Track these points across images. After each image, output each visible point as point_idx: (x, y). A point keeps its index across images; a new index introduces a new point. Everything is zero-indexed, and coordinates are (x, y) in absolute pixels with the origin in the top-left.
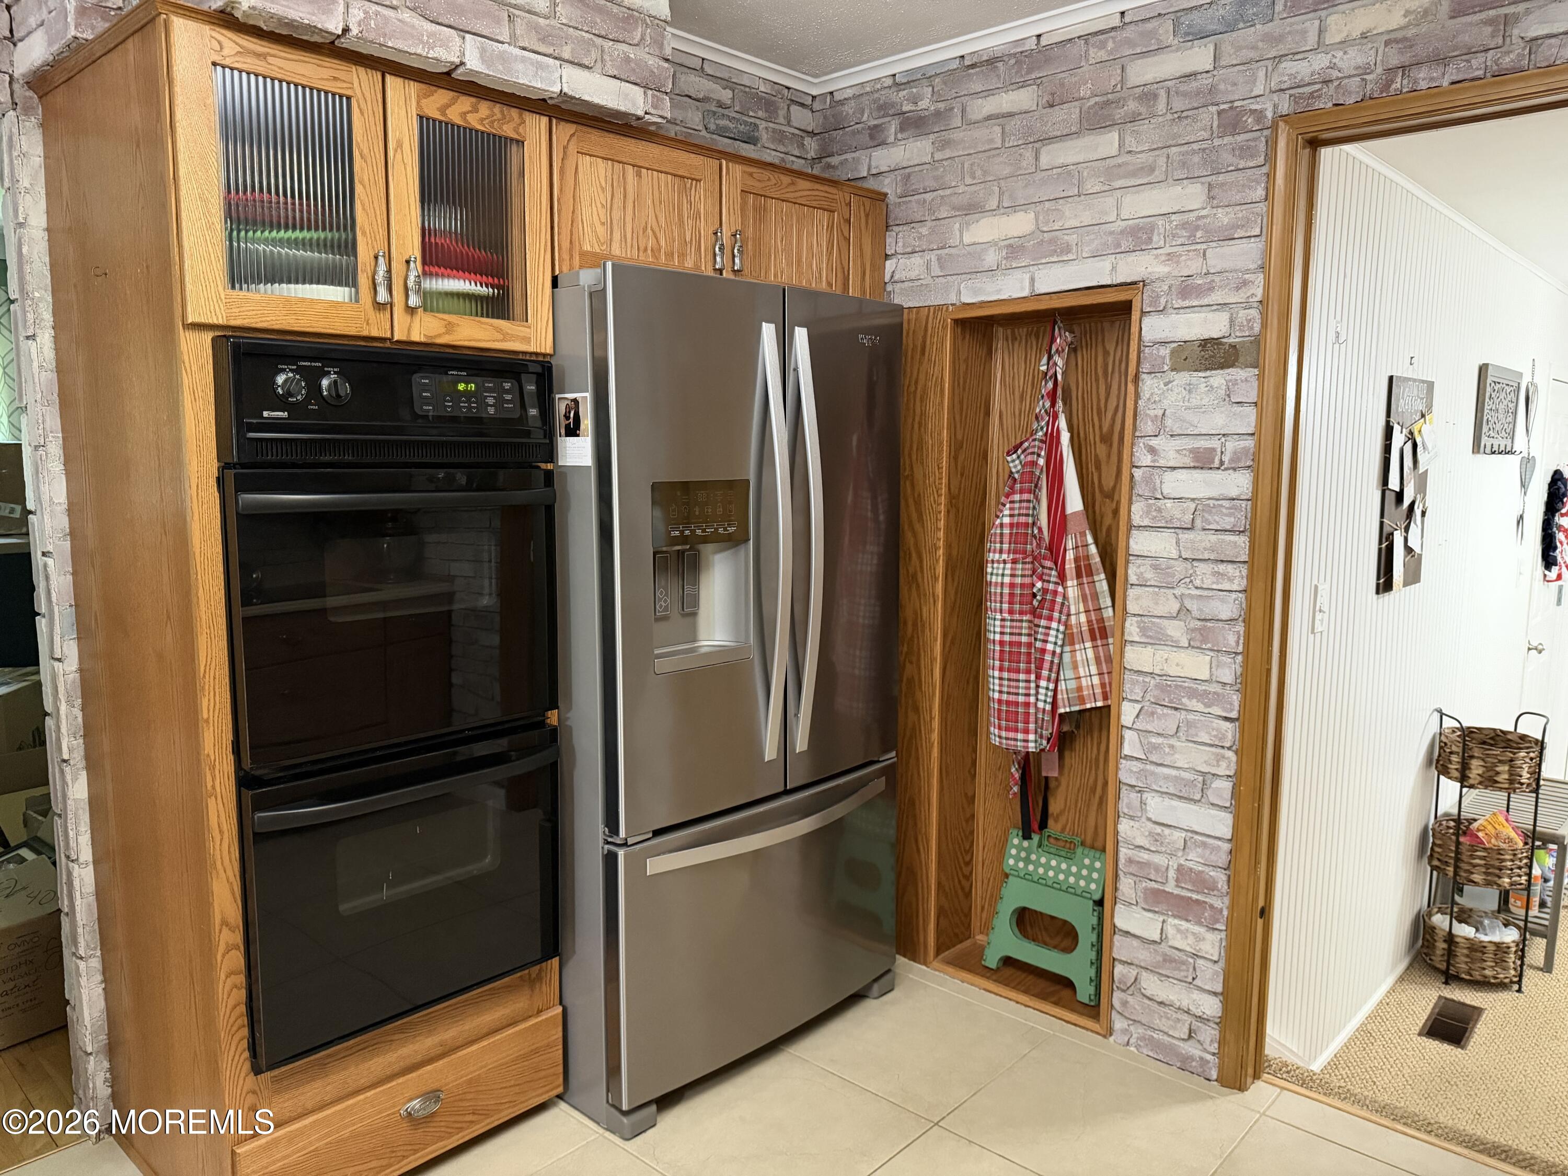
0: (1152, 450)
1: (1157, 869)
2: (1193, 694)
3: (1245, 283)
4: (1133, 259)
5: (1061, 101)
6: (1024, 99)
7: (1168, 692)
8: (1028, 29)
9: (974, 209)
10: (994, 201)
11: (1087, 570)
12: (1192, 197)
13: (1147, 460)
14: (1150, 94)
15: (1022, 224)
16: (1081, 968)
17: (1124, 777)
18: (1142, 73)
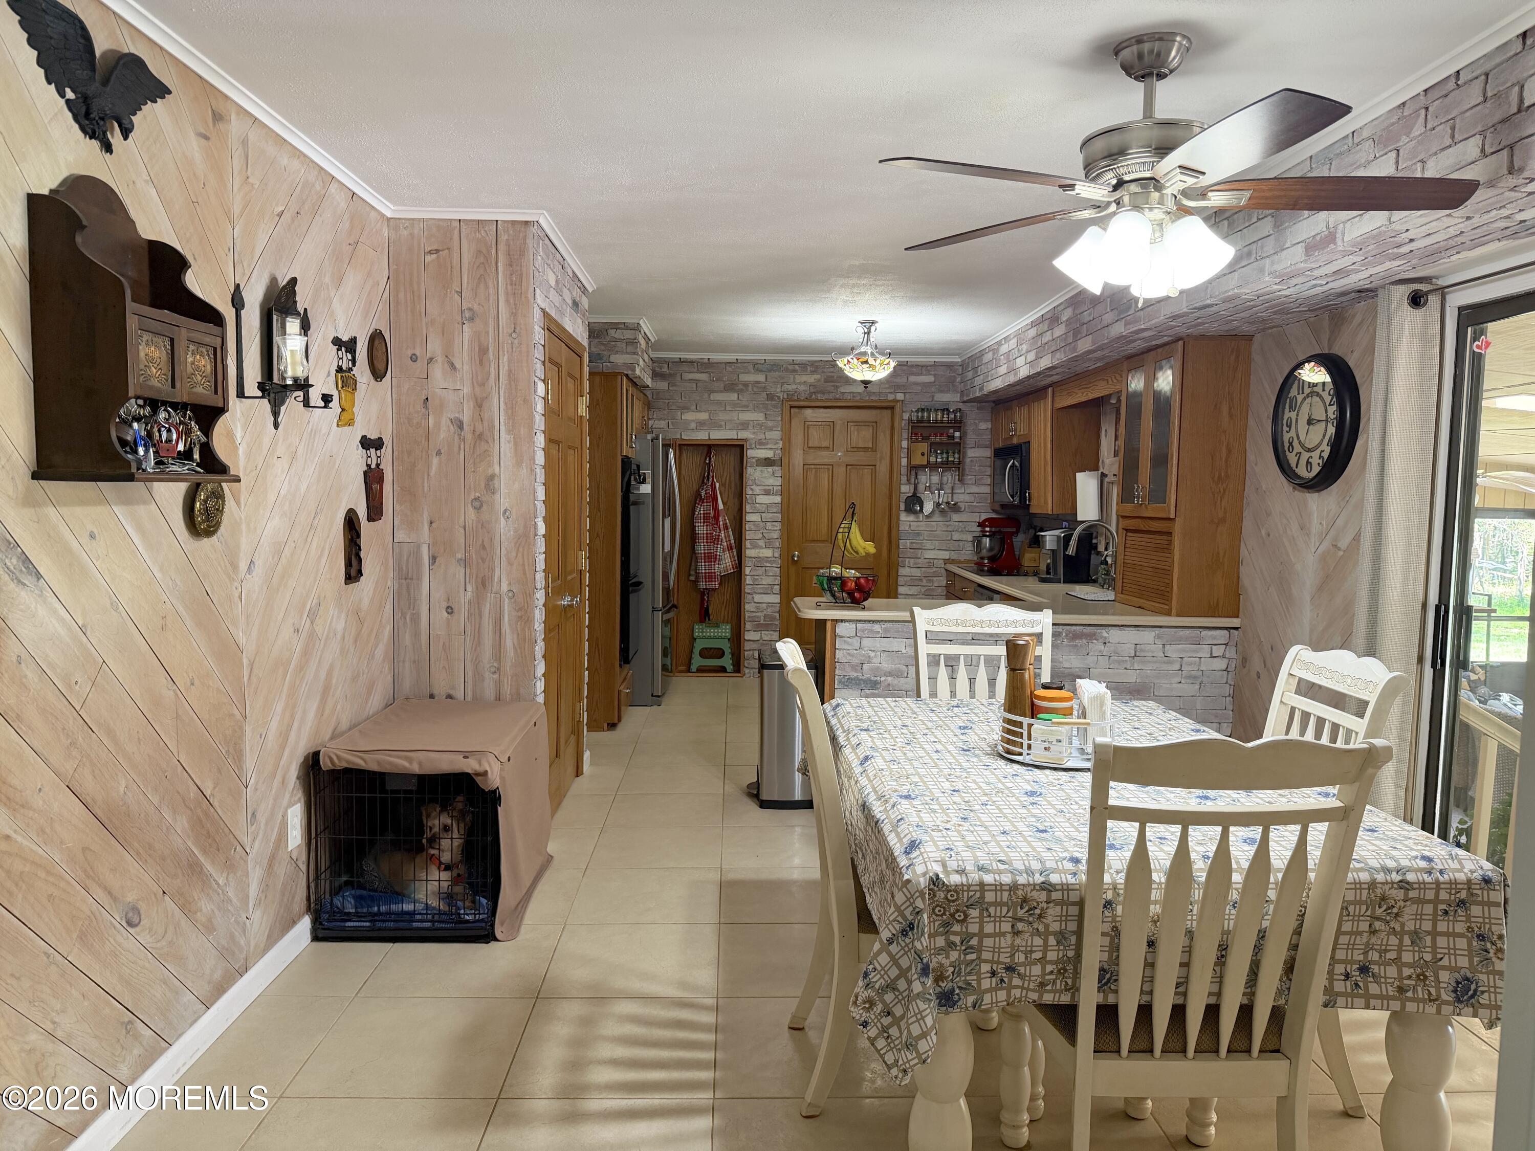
0: (752, 489)
1: (758, 617)
2: (767, 561)
3: (777, 443)
4: (743, 432)
5: (717, 380)
6: (703, 377)
7: (759, 562)
8: (705, 356)
9: (685, 408)
10: (694, 407)
11: (726, 528)
12: (760, 417)
13: (750, 492)
14: (746, 385)
15: (704, 416)
16: (727, 661)
17: (747, 591)
18: (745, 378)
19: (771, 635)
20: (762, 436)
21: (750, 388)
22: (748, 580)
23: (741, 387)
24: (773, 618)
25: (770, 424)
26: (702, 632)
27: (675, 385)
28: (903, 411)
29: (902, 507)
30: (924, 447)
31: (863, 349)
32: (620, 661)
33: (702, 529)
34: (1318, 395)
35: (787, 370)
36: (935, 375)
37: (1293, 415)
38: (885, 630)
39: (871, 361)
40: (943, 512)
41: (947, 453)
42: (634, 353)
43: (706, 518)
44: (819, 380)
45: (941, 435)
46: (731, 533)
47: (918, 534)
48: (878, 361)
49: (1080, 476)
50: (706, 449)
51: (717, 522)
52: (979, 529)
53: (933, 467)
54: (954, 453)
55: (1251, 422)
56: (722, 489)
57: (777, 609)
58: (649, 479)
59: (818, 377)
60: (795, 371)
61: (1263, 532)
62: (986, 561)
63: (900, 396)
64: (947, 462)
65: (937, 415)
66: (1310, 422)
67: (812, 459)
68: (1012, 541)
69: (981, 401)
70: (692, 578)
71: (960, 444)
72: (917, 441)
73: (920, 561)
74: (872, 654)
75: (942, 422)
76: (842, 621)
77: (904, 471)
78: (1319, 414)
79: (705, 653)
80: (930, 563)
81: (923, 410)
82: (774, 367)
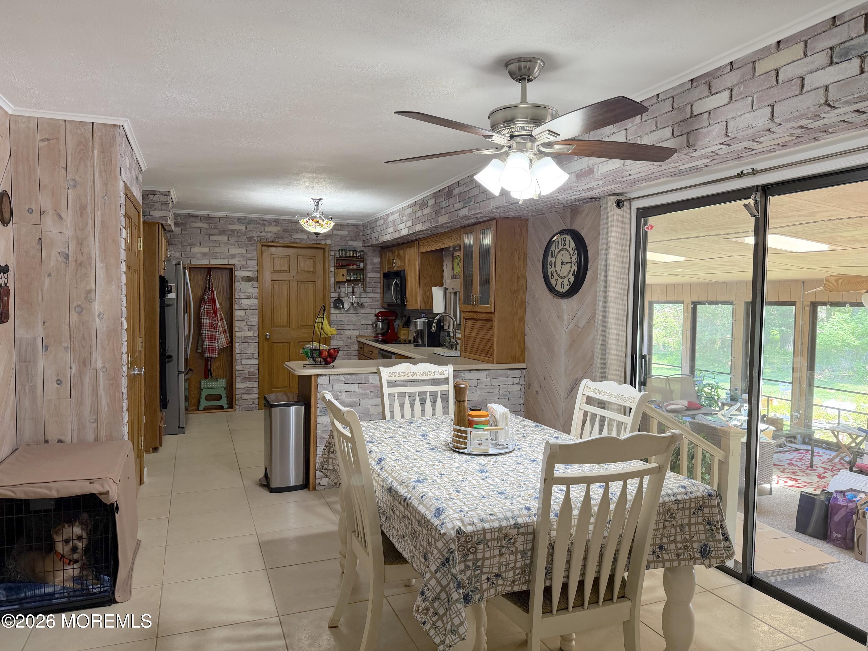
0: (239, 295)
1: (244, 373)
2: (250, 339)
3: (254, 267)
4: (232, 260)
5: (214, 228)
6: (205, 226)
7: (245, 340)
8: (206, 213)
9: (193, 245)
10: (199, 244)
11: (222, 319)
12: (243, 251)
13: (238, 297)
14: (233, 231)
15: (206, 250)
16: (224, 402)
17: (237, 358)
18: (231, 227)
19: (253, 384)
20: (245, 263)
21: (236, 234)
22: (238, 351)
23: (230, 232)
24: (254, 374)
25: (249, 256)
26: (207, 385)
27: (185, 230)
28: (331, 251)
29: (332, 306)
30: (344, 271)
31: (314, 214)
32: (160, 407)
33: (205, 320)
34: (566, 249)
35: (259, 223)
36: (348, 231)
37: (553, 260)
38: (347, 379)
39: (321, 221)
40: (355, 308)
41: (357, 275)
42: (167, 210)
43: (208, 313)
44: (280, 231)
45: (353, 264)
46: (225, 322)
47: (341, 321)
48: (325, 222)
49: (434, 289)
50: (207, 270)
51: (216, 316)
52: (376, 318)
53: (349, 283)
54: (360, 275)
55: (529, 263)
56: (218, 295)
57: (257, 368)
58: (174, 290)
59: (279, 228)
60: (264, 224)
61: (537, 319)
62: (380, 336)
63: (329, 242)
64: (357, 280)
65: (350, 253)
66: (562, 263)
67: (276, 277)
68: (393, 324)
69: (373, 246)
70: (200, 351)
71: (363, 270)
72: (339, 268)
73: (342, 336)
74: (339, 394)
75: (353, 257)
76: (321, 375)
77: (332, 285)
78: (567, 259)
79: (209, 398)
80: (349, 337)
81: (342, 250)
82: (251, 221)
